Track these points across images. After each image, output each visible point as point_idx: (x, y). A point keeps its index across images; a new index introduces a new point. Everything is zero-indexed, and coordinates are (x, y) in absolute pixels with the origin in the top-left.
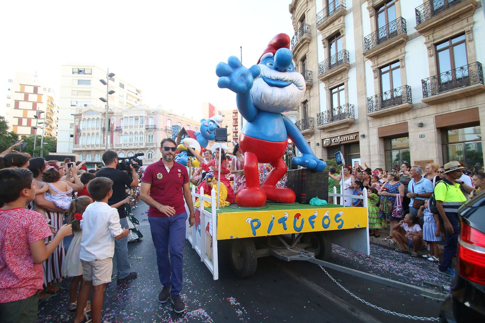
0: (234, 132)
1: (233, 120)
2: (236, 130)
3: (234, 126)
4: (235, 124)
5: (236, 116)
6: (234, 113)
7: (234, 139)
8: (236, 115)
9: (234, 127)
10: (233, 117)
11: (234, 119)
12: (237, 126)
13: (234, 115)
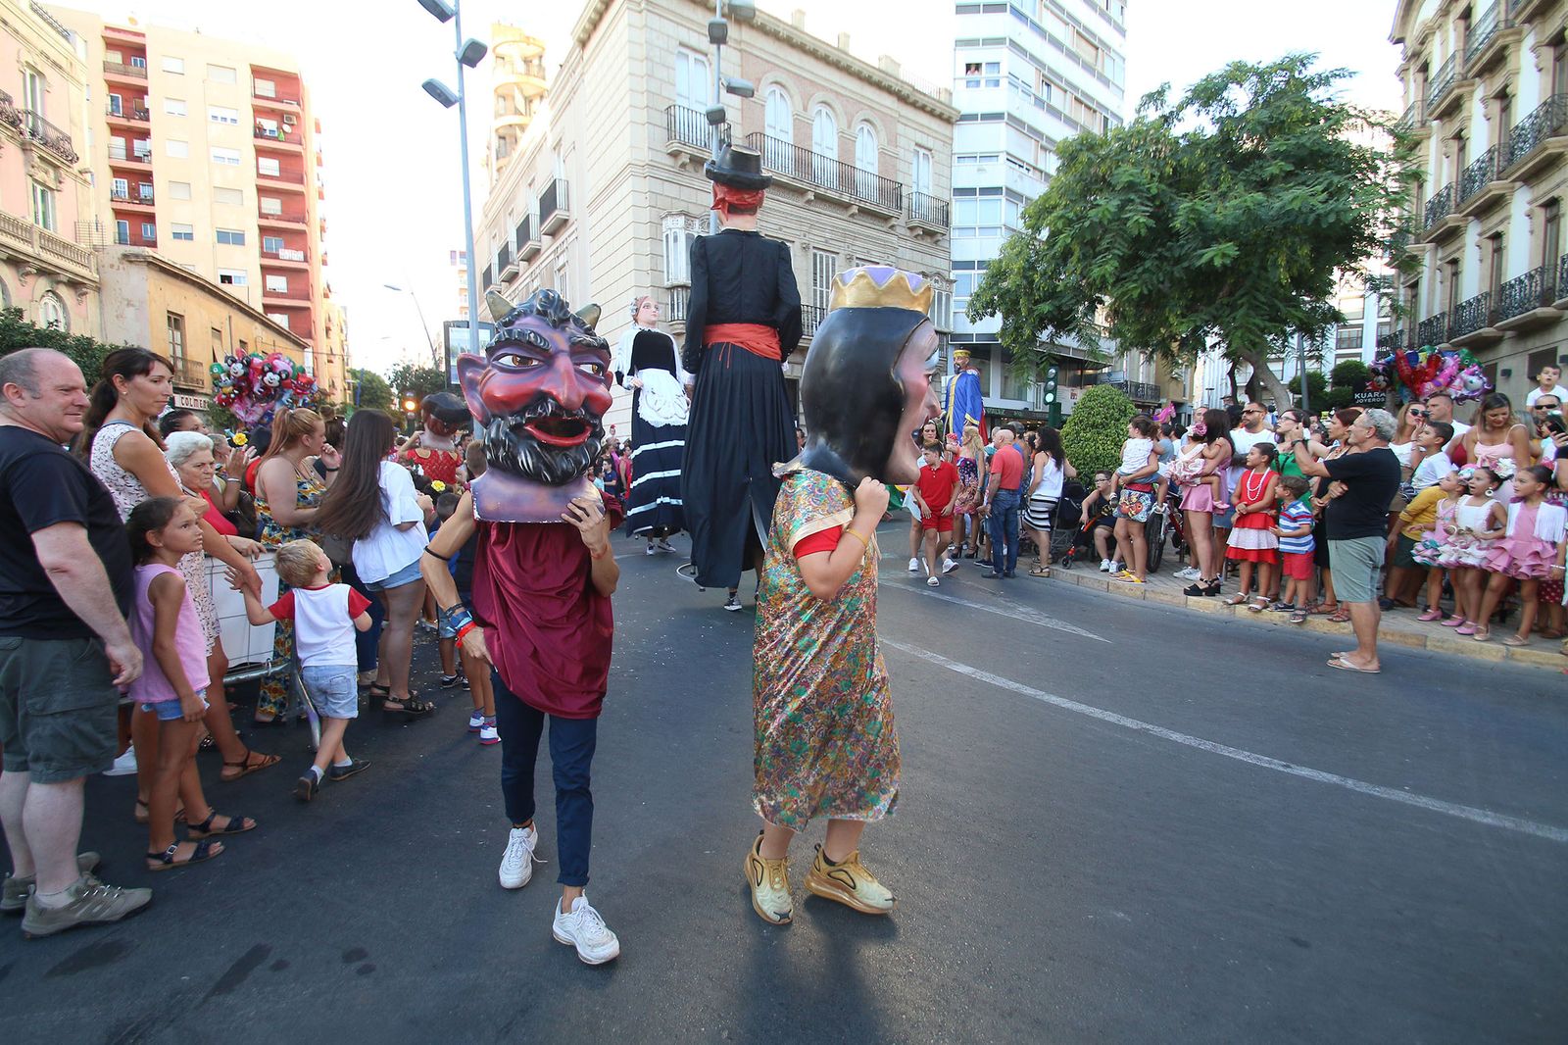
0: (117, 172)
1: (105, 88)
2: (130, 155)
3: (115, 130)
4: (124, 122)
5: (132, 68)
6: (111, 45)
7: (119, 214)
8: (126, 62)
9: (120, 142)
10: (107, 67)
11: (113, 86)
12: (145, 134)
13: (116, 58)
